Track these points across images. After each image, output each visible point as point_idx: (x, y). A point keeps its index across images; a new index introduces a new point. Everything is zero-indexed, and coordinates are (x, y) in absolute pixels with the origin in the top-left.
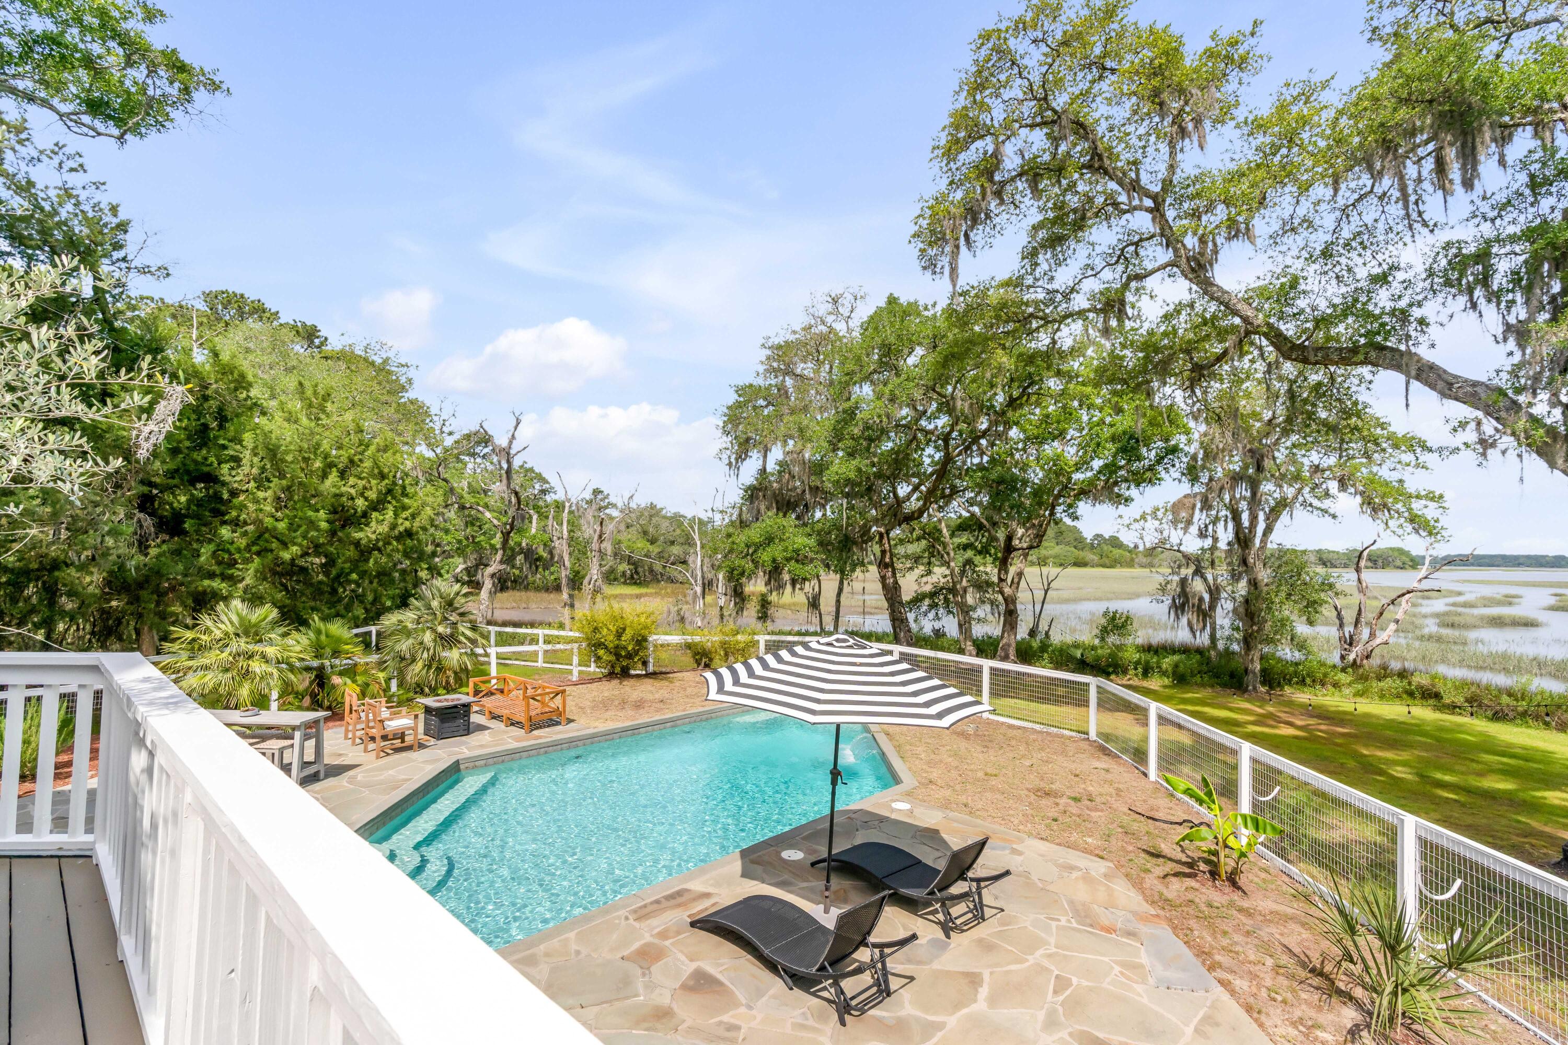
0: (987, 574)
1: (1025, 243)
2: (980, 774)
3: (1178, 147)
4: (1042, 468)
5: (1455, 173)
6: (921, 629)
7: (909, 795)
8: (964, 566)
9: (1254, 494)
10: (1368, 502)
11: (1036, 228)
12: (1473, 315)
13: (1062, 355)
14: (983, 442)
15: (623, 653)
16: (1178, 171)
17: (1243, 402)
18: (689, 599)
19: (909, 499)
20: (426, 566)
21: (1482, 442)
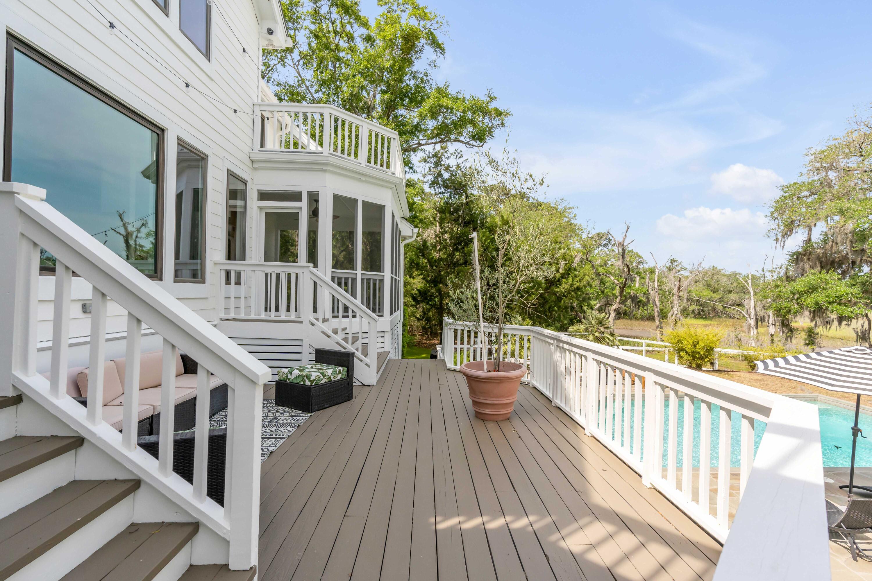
15: (698, 356)
18: (745, 329)
20: (587, 304)
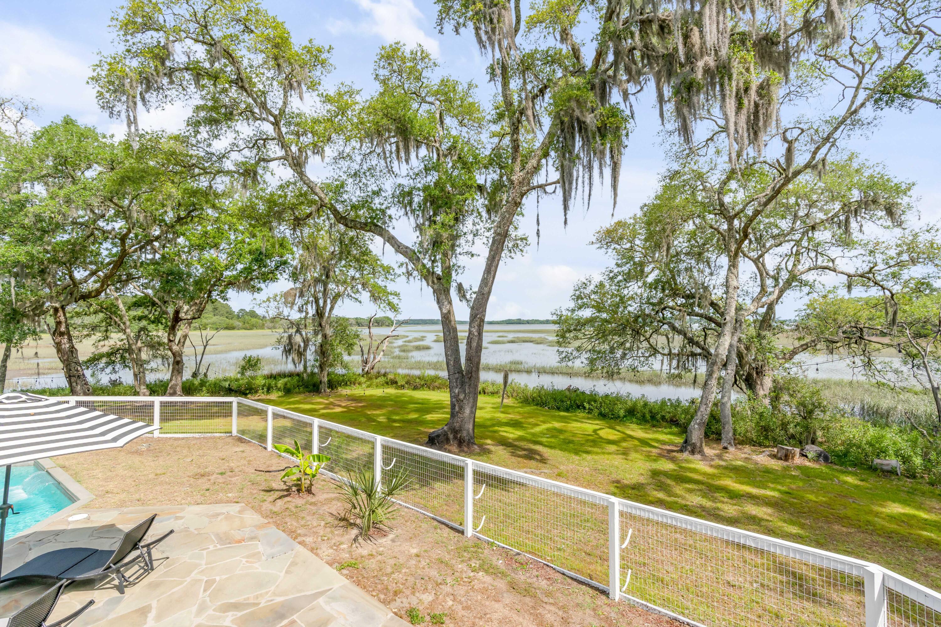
0: (158, 337)
1: (190, 116)
2: (152, 476)
3: (289, 94)
4: (202, 266)
5: (402, 154)
6: (98, 381)
7: (86, 507)
8: (139, 332)
9: (325, 290)
10: (373, 296)
11: (198, 108)
12: (405, 218)
13: (217, 196)
14: (156, 244)
16: (289, 106)
17: (320, 241)
19: (86, 281)
21: (408, 272)
